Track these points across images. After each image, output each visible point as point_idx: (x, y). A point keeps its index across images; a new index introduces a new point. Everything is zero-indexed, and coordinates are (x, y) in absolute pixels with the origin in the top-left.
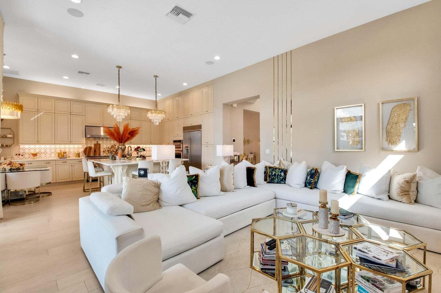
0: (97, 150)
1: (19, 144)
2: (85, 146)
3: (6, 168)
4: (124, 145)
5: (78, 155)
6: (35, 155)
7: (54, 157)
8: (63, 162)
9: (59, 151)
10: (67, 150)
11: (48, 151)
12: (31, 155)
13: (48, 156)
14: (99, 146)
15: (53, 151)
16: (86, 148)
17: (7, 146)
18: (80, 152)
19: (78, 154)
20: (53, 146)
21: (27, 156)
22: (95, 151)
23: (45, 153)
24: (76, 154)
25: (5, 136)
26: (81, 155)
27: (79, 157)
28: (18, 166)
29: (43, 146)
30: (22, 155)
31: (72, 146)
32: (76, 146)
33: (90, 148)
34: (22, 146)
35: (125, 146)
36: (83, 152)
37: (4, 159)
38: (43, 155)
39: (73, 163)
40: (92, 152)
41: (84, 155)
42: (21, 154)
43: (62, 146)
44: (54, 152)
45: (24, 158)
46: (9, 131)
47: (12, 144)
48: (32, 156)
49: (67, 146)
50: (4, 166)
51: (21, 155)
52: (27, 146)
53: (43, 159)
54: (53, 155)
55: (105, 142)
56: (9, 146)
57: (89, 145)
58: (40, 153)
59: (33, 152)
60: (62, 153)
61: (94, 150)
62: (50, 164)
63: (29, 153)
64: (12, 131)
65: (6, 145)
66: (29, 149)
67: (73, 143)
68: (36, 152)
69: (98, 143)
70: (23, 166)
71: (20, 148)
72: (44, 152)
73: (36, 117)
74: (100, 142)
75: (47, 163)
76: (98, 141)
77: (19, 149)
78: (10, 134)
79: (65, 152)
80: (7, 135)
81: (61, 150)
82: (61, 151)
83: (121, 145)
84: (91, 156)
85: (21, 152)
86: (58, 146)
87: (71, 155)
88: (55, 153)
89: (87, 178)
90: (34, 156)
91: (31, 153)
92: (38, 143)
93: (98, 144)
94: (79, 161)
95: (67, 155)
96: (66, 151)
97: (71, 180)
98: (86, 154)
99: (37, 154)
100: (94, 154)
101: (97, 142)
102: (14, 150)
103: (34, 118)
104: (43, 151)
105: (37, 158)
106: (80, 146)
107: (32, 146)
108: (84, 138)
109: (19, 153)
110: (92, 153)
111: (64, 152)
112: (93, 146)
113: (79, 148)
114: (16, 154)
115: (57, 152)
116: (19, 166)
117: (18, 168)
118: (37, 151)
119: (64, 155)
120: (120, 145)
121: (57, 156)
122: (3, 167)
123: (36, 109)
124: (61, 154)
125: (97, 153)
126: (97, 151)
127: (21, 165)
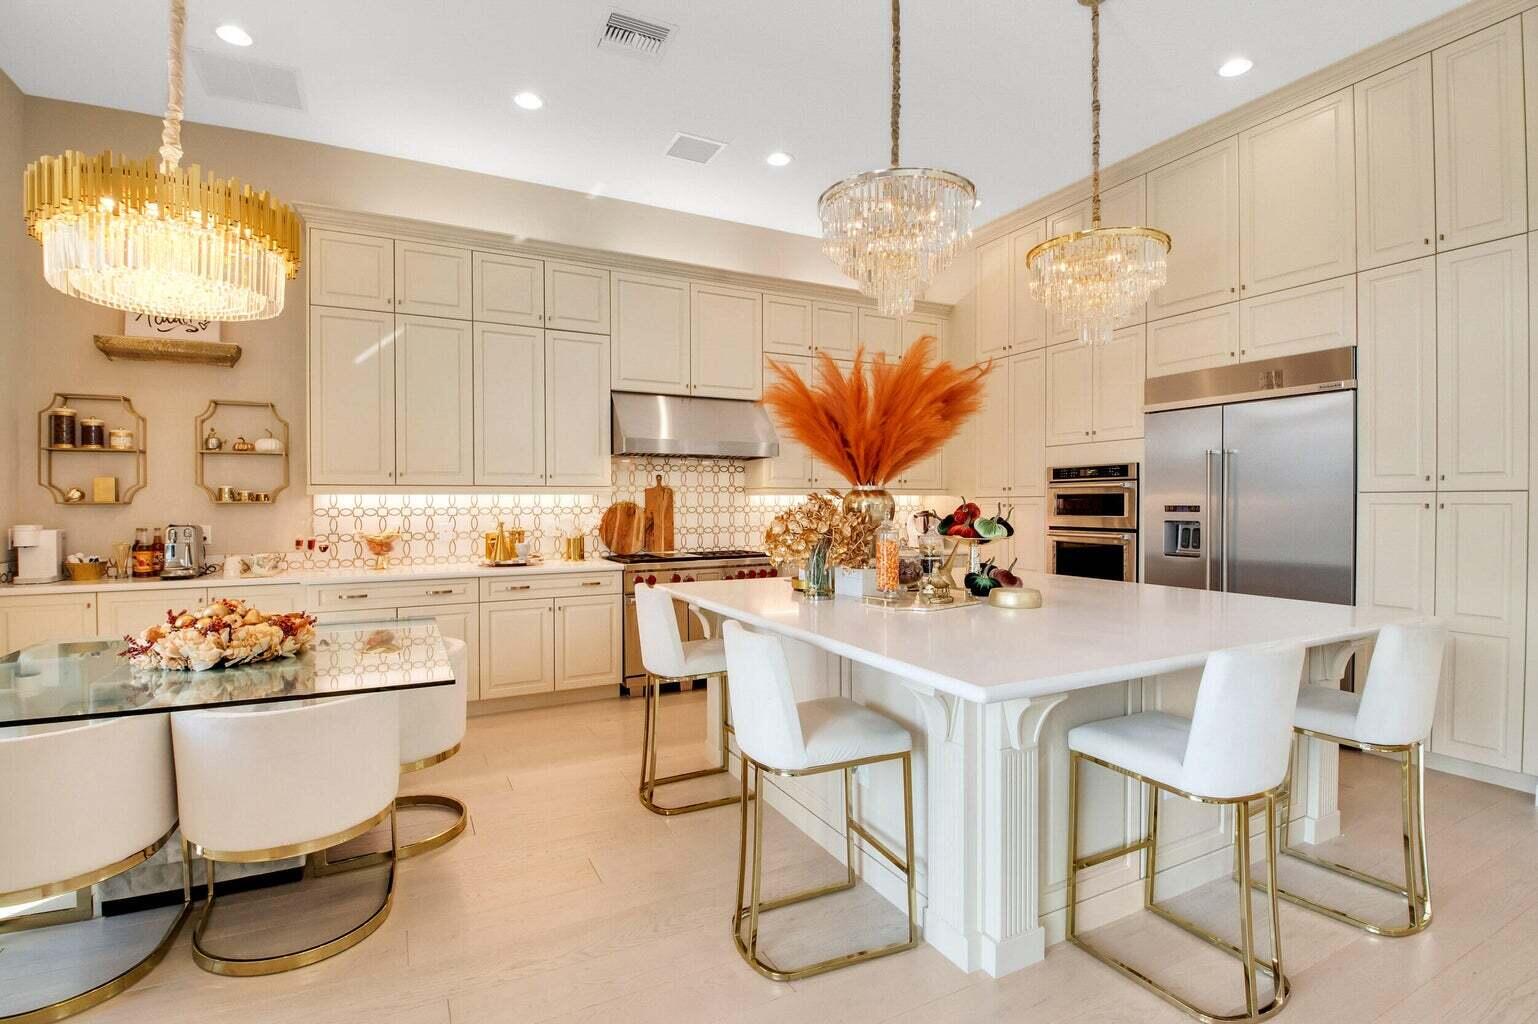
0: (660, 521)
1: (310, 489)
2: (606, 504)
3: (192, 655)
4: (881, 493)
5: (577, 549)
6: (381, 547)
7: (470, 561)
8: (514, 588)
9: (494, 530)
10: (526, 523)
11: (441, 523)
12: (366, 549)
13: (441, 549)
14: (665, 503)
15: (464, 524)
16: (612, 511)
17: (255, 498)
18: (586, 530)
19: (574, 540)
20: (463, 500)
21: (346, 550)
22: (650, 528)
23: (430, 536)
24: (569, 540)
25: (244, 443)
26: (588, 547)
27: (582, 557)
28: (264, 642)
29: (418, 500)
30: (323, 544)
31: (547, 500)
32: (567, 500)
33: (630, 510)
34: (323, 501)
35: (892, 500)
36: (596, 532)
37: (240, 567)
38: (419, 548)
39: (557, 593)
40: (638, 534)
41: (603, 547)
42: (318, 539)
43: (507, 500)
44: (469, 529)
45: (334, 564)
46: (263, 418)
47: (281, 489)
48: (368, 554)
49: (527, 500)
50: (178, 642)
51: (317, 545)
52: (346, 501)
53: (419, 570)
54: (463, 547)
55: (692, 477)
56: (266, 496)
57: (623, 497)
58: (406, 537)
59: (372, 529)
60: (507, 534)
61: (647, 518)
62: (448, 599)
63: (357, 539)
64: (281, 421)
65: (250, 495)
66: (358, 512)
67: (557, 481)
68: (385, 534)
69: (663, 484)
70: (302, 636)
71: (316, 508)
72: (423, 530)
73: (387, 340)
74: (672, 480)
75: (437, 593)
76: (662, 473)
77: (313, 513)
78: (271, 437)
79: (519, 533)
80: (257, 439)
81: (502, 518)
82: (501, 525)
83: (867, 493)
84: (633, 551)
85: (321, 529)
86: (485, 500)
87: (546, 548)
88: (475, 535)
89: (624, 679)
90: (378, 554)
91: (366, 533)
92: (396, 480)
93: (663, 489)
94: (584, 584)
95: (528, 547)
96: (524, 527)
97: (546, 687)
98: (609, 545)
99: (393, 544)
100: (646, 544)
101: (659, 478)
102: (286, 522)
103: (374, 348)
104: (418, 524)
105: (395, 568)
106: (586, 500)
107: (371, 500)
108: (607, 457)
109: (310, 538)
110: (638, 539)
111: (512, 534)
112: (640, 501)
113: (577, 512)
114: (299, 543)
115: (480, 529)
116: (276, 640)
117: (266, 655)
118: (394, 524)
119: (513, 548)
120: (856, 493)
121: (482, 550)
122: (176, 650)
123: (387, 297)
124: (504, 543)
125: (660, 539)
126: (660, 527)
127: (288, 627)
